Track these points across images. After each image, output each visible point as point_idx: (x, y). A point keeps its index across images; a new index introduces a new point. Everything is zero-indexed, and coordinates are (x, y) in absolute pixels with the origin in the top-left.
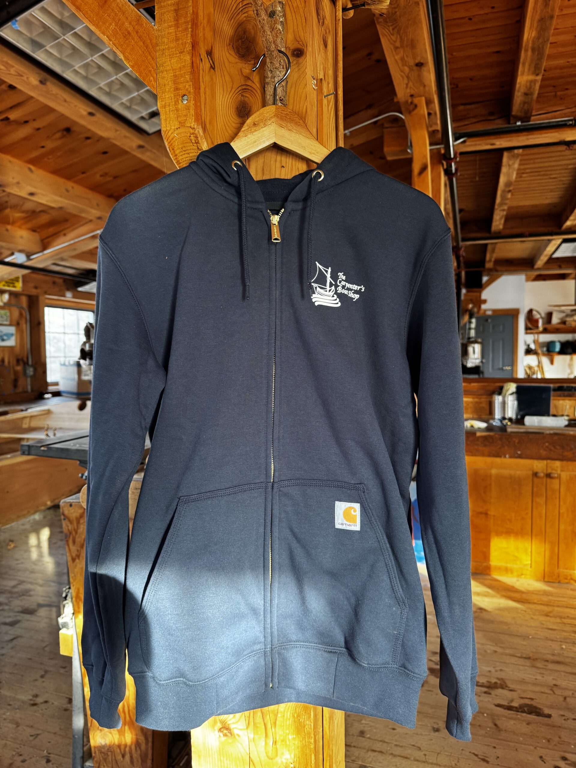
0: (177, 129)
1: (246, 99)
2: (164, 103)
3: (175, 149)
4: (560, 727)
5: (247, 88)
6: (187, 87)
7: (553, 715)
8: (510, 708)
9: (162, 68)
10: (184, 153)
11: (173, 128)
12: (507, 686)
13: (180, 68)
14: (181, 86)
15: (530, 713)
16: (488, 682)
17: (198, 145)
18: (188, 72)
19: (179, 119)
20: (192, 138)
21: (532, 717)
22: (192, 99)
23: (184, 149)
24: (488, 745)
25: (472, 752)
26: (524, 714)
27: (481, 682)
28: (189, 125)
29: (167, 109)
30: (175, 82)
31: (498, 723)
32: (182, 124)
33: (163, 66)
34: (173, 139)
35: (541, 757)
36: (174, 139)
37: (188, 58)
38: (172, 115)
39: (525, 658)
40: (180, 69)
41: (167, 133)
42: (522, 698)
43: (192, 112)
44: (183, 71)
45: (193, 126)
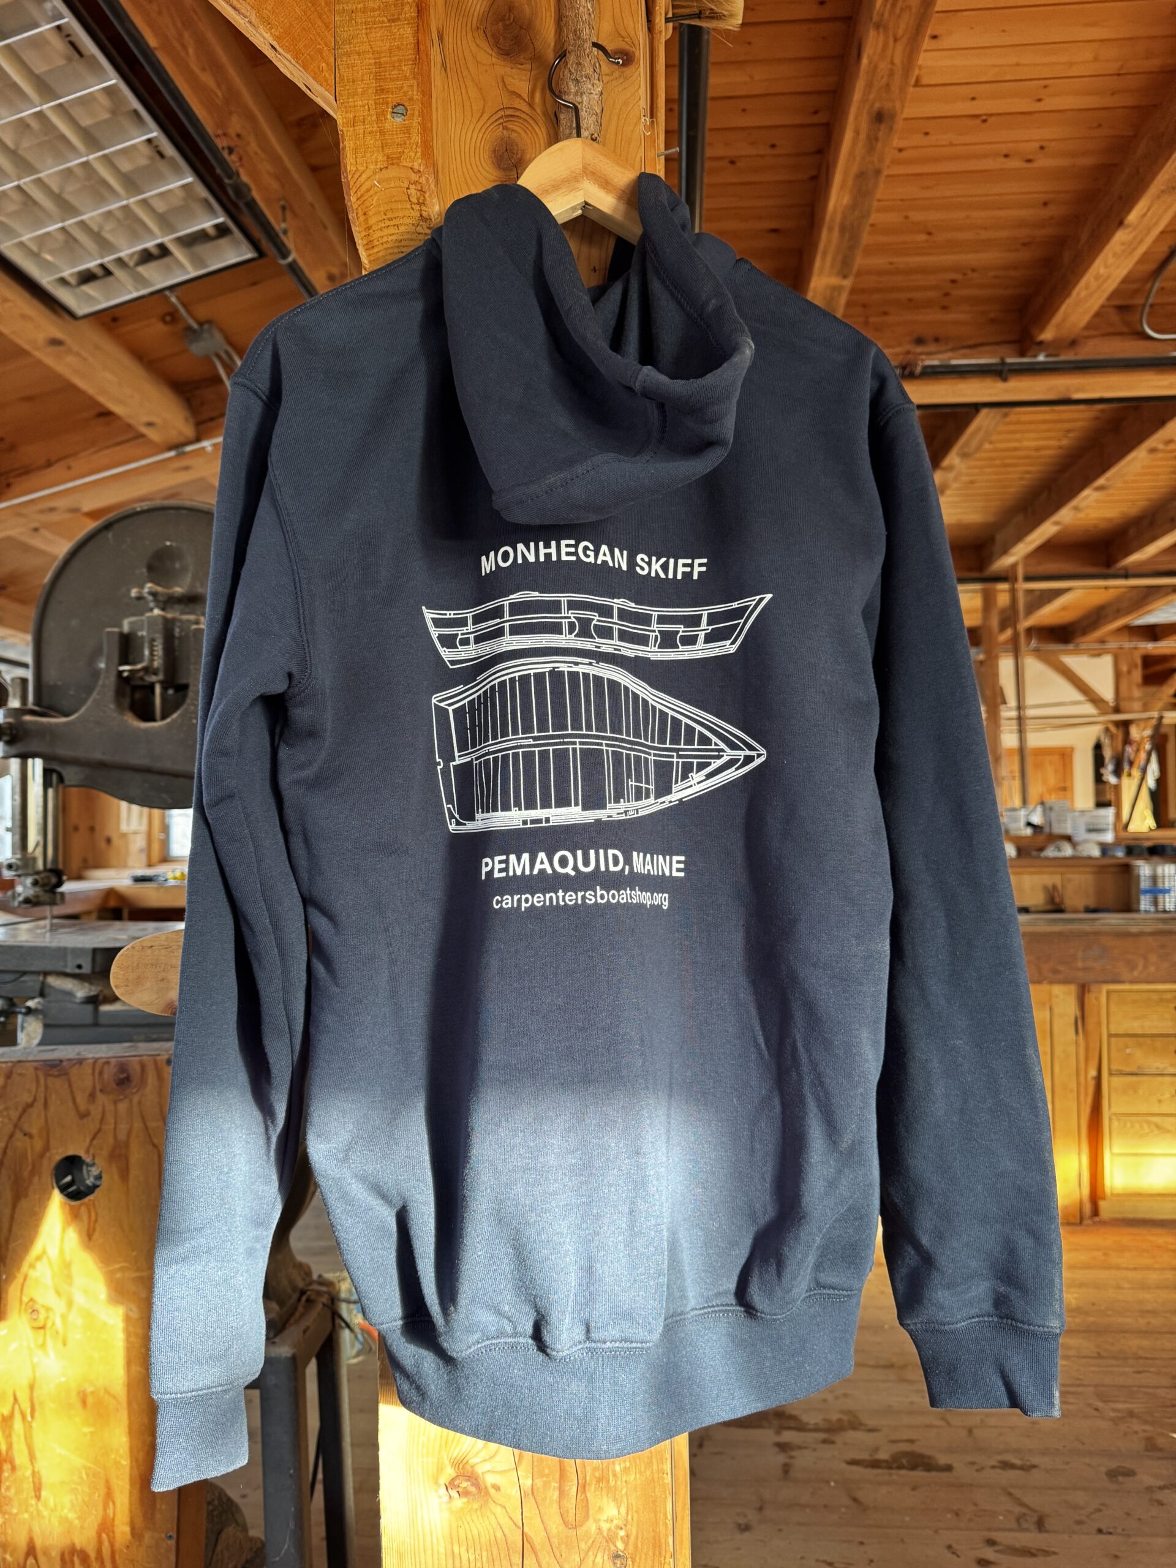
0: (381, 170)
1: (514, 135)
2: (351, 116)
3: (370, 213)
4: (971, 1485)
5: (516, 114)
6: (405, 89)
7: (955, 1465)
8: (875, 1464)
9: (347, 46)
10: (388, 223)
11: (372, 167)
12: (861, 1424)
13: (390, 51)
14: (391, 85)
15: (913, 1467)
16: (825, 1420)
17: (424, 208)
18: (408, 60)
19: (386, 151)
20: (413, 191)
21: (919, 1475)
22: (417, 113)
23: (389, 215)
24: (849, 1542)
25: (821, 1558)
26: (903, 1472)
27: (812, 1421)
28: (410, 165)
29: (360, 128)
30: (378, 77)
31: (860, 1495)
32: (392, 161)
33: (350, 43)
34: (368, 190)
35: (949, 1547)
36: (372, 192)
37: (407, 33)
38: (369, 140)
39: (885, 1367)
40: (390, 53)
41: (356, 176)
42: (894, 1442)
43: (416, 138)
44: (396, 58)
45: (416, 166)
